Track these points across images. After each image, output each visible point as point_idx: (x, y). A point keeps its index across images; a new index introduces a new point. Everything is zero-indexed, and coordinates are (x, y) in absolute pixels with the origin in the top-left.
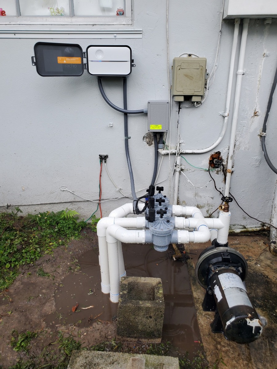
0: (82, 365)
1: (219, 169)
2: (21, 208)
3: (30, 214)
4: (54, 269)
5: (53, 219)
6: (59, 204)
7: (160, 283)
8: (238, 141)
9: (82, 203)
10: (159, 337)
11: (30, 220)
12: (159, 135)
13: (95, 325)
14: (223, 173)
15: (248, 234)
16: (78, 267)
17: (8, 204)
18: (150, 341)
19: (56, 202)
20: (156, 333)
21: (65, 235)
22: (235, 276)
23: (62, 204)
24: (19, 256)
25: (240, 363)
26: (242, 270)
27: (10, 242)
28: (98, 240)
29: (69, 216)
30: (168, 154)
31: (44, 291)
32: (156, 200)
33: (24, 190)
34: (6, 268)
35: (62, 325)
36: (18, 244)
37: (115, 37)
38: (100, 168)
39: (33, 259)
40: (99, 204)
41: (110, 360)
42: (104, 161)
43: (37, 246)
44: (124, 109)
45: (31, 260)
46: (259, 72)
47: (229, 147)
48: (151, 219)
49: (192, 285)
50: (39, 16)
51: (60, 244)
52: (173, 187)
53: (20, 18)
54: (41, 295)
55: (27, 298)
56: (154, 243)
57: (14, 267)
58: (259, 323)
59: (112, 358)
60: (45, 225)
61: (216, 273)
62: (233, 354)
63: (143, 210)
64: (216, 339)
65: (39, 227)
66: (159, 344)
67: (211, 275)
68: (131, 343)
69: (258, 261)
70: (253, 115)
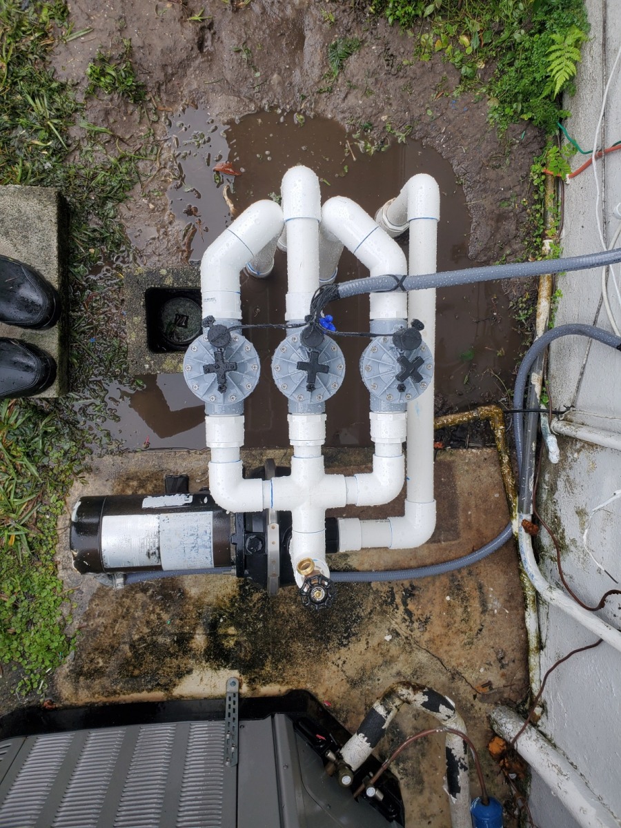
4: (360, 83)
13: (179, 224)
16: (374, 148)
31: (275, 78)
54: (258, 74)
64: (152, 481)
69: (407, 642)
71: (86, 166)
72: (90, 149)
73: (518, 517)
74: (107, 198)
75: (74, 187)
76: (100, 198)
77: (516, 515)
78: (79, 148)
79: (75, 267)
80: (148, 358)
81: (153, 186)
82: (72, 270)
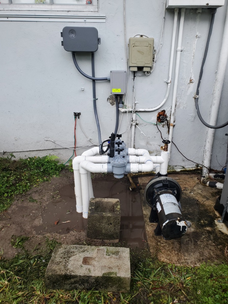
0: (62, 252)
1: (164, 123)
2: (14, 154)
3: (21, 158)
4: (41, 197)
5: (39, 162)
6: (43, 151)
7: (118, 202)
8: (178, 102)
9: (62, 150)
10: (117, 239)
11: (22, 163)
12: (119, 97)
13: (72, 233)
14: (167, 127)
15: (187, 173)
16: (59, 196)
17: (4, 151)
18: (111, 241)
19: (41, 149)
20: (115, 236)
21: (48, 174)
22: (171, 195)
23: (46, 151)
24: (14, 188)
25: (173, 253)
26: (177, 192)
27: (7, 179)
28: (74, 177)
29: (51, 160)
30: (126, 112)
31: (34, 212)
32: (116, 143)
33: (16, 140)
34: (4, 197)
35: (47, 233)
36: (12, 180)
37: (85, 21)
38: (75, 122)
39: (25, 190)
40: (74, 151)
41: (81, 250)
42: (77, 117)
43: (28, 181)
44: (93, 77)
45: (24, 191)
46: (193, 49)
47: (171, 107)
48: (111, 155)
49: (143, 206)
50: (26, 4)
51: (45, 180)
52: (130, 138)
53: (11, 5)
54: (31, 214)
55: (21, 216)
56: (114, 172)
57: (10, 196)
58: (185, 224)
59: (83, 248)
60: (33, 166)
61: (158, 194)
62: (168, 248)
63: (106, 151)
64: (157, 239)
65: (28, 168)
66: (117, 243)
67: (155, 196)
68: (97, 243)
69: (192, 190)
70: (189, 82)
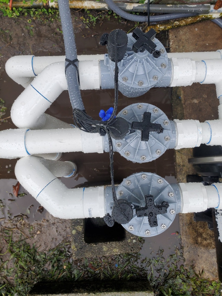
64: (198, 229)
71: (16, 273)
72: (6, 270)
73: (211, 14)
74: (34, 259)
75: (28, 279)
76: (34, 264)
77: (210, 15)
78: (5, 277)
79: (74, 277)
80: (129, 241)
81: (27, 231)
82: (76, 279)
